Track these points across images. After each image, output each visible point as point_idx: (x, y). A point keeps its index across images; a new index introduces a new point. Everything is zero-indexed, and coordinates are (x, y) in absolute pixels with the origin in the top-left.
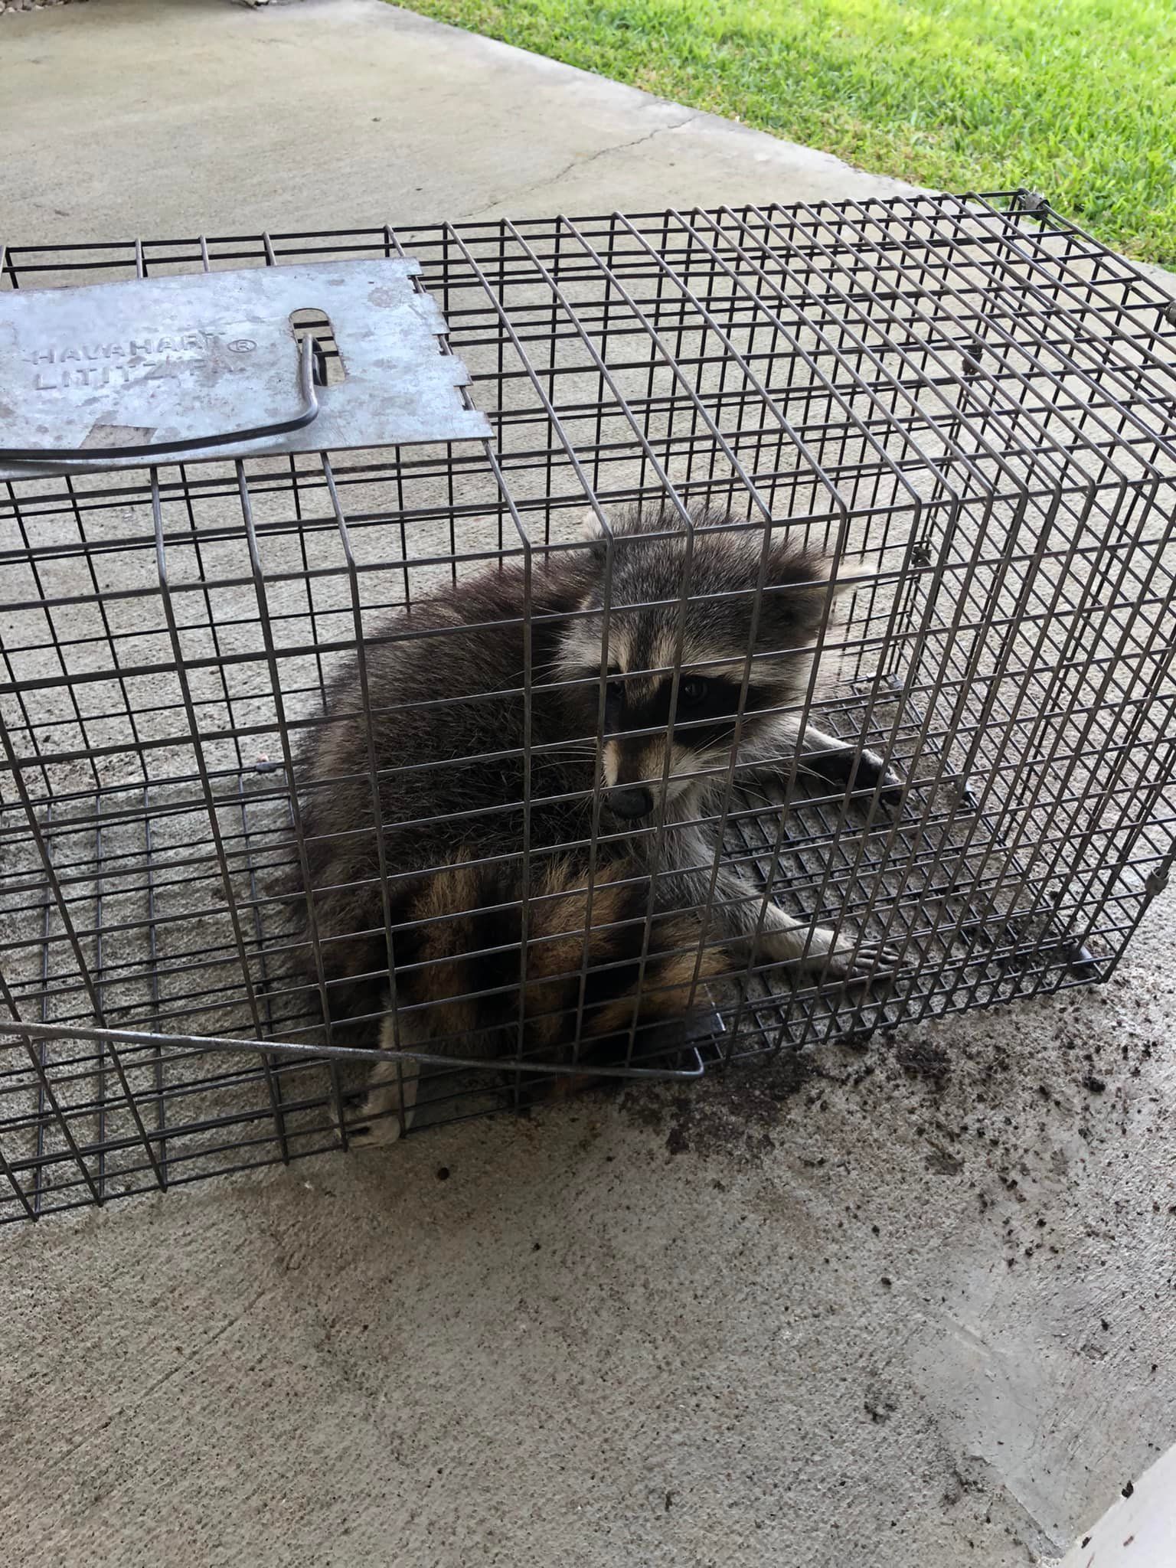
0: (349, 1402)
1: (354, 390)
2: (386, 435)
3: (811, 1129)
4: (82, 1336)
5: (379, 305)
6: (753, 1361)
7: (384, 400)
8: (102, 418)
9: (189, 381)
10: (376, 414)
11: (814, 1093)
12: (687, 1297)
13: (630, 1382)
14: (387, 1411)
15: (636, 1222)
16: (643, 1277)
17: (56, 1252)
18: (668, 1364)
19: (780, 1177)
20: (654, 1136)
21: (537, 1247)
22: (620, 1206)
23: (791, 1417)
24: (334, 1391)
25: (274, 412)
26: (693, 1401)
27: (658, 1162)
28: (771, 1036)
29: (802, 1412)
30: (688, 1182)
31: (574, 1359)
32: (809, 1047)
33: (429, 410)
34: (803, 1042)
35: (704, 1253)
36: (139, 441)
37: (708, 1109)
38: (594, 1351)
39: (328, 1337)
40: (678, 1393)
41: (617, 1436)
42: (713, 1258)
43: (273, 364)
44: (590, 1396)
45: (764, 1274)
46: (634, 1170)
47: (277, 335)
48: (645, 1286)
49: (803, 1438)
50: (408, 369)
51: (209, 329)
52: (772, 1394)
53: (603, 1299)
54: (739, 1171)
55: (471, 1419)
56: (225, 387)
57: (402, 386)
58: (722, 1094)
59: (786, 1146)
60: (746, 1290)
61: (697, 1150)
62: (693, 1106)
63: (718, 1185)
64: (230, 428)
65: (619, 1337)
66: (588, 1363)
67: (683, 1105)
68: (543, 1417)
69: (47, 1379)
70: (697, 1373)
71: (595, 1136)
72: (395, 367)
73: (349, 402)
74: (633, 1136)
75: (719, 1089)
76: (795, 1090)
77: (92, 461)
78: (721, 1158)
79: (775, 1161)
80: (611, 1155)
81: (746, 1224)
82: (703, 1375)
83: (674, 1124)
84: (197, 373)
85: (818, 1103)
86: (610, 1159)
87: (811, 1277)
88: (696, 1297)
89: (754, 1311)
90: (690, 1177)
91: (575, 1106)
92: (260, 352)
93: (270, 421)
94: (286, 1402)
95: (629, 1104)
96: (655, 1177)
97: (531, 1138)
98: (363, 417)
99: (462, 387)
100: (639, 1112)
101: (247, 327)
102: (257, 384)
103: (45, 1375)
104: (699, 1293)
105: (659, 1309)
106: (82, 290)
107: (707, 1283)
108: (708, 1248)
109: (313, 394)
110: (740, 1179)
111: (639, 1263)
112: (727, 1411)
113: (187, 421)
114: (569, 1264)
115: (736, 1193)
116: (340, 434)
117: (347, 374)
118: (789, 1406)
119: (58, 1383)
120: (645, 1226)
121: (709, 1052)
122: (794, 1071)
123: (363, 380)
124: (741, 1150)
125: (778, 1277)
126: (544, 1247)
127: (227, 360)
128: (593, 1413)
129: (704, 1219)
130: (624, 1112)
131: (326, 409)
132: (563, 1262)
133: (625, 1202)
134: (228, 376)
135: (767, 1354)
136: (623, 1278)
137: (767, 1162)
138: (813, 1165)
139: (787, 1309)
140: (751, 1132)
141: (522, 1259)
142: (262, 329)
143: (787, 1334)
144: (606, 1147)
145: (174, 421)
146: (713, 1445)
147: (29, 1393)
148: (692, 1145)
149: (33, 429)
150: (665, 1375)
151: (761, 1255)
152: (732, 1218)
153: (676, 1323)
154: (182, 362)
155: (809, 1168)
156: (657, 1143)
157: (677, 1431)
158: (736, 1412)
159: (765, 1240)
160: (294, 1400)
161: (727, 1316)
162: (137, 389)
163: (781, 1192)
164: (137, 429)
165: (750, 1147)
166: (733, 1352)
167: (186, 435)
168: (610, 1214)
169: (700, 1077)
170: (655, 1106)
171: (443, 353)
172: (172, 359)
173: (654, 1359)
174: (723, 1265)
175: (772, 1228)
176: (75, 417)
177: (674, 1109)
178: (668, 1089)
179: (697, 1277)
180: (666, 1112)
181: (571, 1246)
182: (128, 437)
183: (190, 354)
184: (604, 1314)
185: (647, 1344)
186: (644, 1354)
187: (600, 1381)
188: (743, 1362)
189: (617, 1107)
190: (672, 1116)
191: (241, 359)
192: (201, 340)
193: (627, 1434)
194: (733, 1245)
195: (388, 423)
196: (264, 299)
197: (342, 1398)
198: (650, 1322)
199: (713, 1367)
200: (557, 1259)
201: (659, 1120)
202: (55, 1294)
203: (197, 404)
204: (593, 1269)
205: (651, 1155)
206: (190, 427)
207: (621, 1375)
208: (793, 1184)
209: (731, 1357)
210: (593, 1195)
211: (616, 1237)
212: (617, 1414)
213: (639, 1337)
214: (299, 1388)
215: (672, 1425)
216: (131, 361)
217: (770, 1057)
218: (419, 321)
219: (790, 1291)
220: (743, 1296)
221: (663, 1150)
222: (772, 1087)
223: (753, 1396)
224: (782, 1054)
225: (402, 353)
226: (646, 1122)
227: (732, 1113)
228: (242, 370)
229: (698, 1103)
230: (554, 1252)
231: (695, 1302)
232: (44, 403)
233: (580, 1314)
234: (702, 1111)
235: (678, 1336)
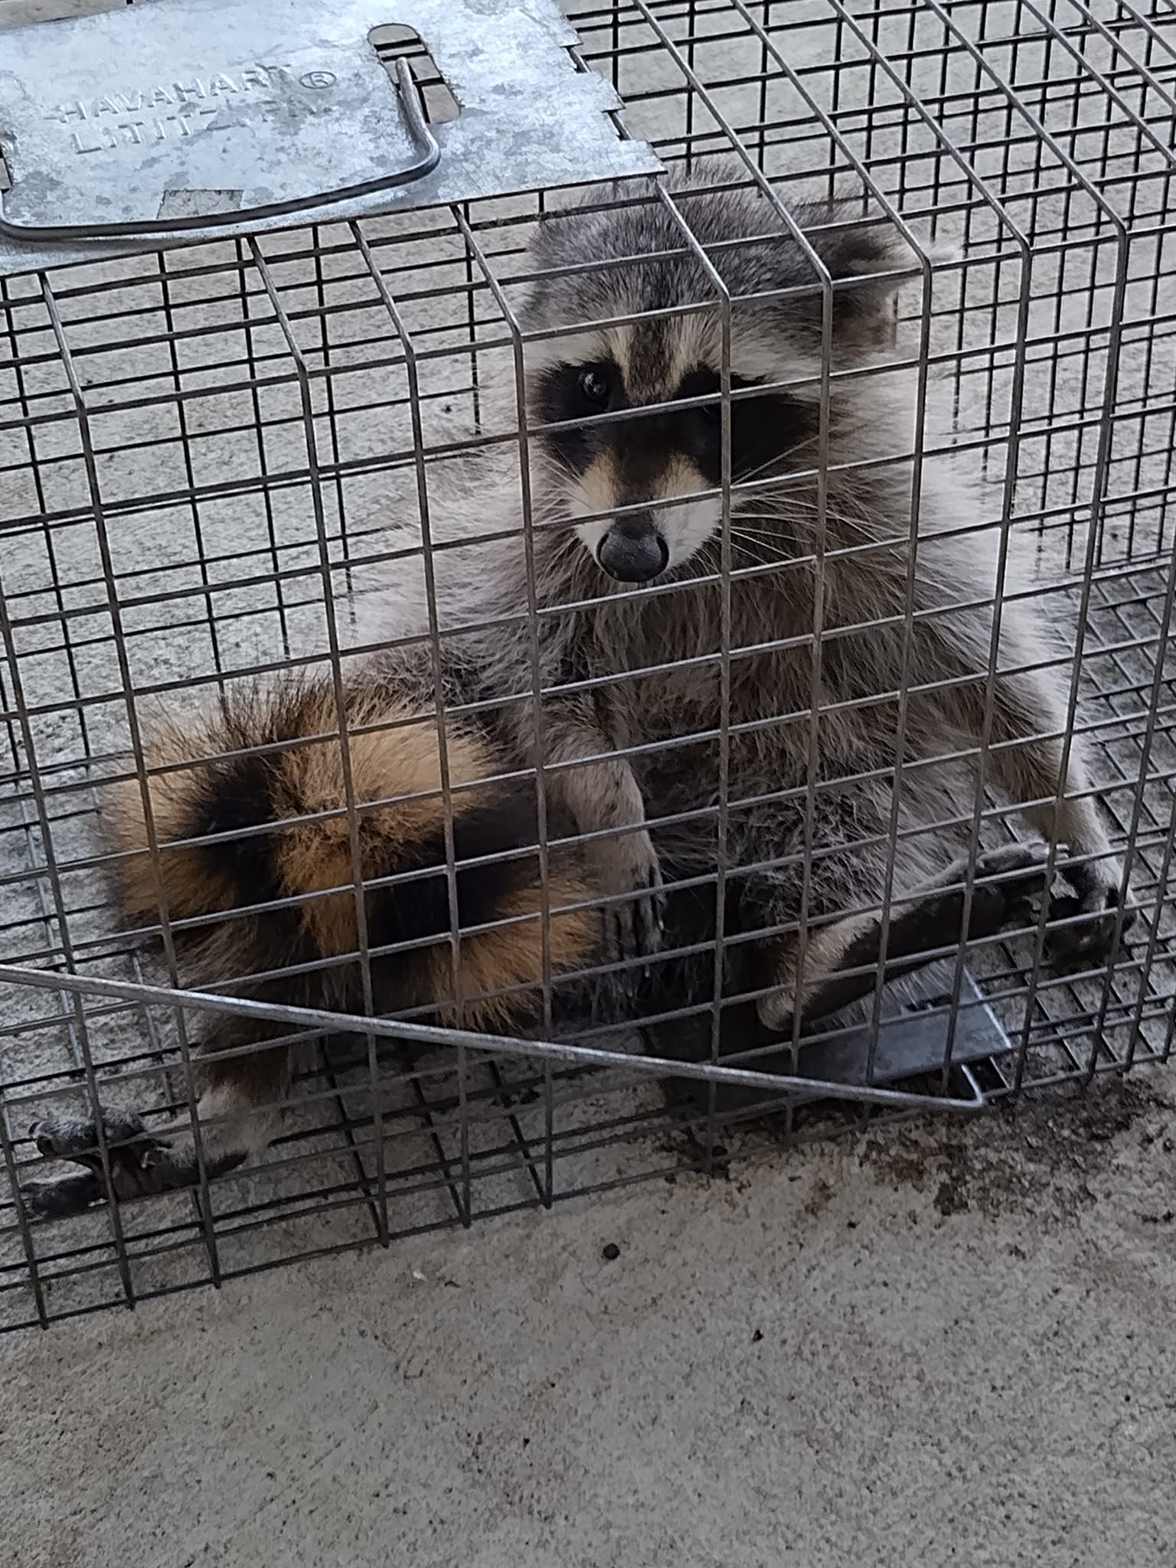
0: (514, 1528)
1: (476, 126)
2: (529, 178)
3: (1149, 1176)
4: (134, 1465)
5: (480, 12)
6: (1084, 1462)
7: (516, 135)
8: (171, 182)
9: (265, 130)
10: (509, 153)
11: (1152, 1130)
12: (982, 1390)
13: (909, 1492)
14: (572, 1537)
15: (898, 1301)
16: (916, 1368)
17: (79, 1369)
18: (961, 1470)
19: (1107, 1238)
20: (915, 1193)
21: (759, 1336)
22: (873, 1282)
23: (1142, 1526)
24: (492, 1515)
25: (381, 161)
26: (1001, 1512)
27: (925, 1225)
28: (1082, 1058)
29: (1156, 1520)
30: (970, 1249)
31: (827, 1468)
32: (1141, 1070)
33: (576, 144)
34: (1130, 1063)
35: (1001, 1336)
36: (224, 207)
37: (993, 1157)
38: (854, 1457)
39: (476, 1455)
40: (977, 1503)
41: (896, 1555)
42: (1015, 1341)
43: (365, 100)
44: (854, 1511)
45: (1091, 1357)
46: (888, 1237)
47: (358, 62)
48: (920, 1377)
49: (1161, 1550)
50: (537, 95)
51: (268, 62)
52: (1112, 1501)
53: (860, 1396)
54: (1046, 1233)
55: (688, 1542)
56: (312, 133)
57: (533, 116)
58: (1012, 1137)
59: (1114, 1198)
60: (1066, 1378)
61: (982, 1208)
62: (970, 1152)
63: (1016, 1251)
64: (333, 184)
65: (886, 1439)
66: (846, 1472)
67: (955, 1153)
68: (790, 1536)
69: (98, 1515)
70: (1004, 1479)
71: (828, 1197)
72: (520, 92)
73: (472, 141)
74: (886, 1195)
75: (1007, 1129)
76: (1124, 1125)
77: (177, 234)
78: (1016, 1218)
79: (1098, 1217)
80: (854, 1219)
81: (1060, 1297)
82: (1013, 1481)
83: (944, 1177)
84: (270, 118)
85: (1159, 1143)
86: (852, 1225)
87: (1162, 1359)
88: (994, 1388)
89: (1080, 1403)
90: (973, 1243)
91: (794, 1161)
92: (343, 85)
93: (380, 173)
94: (430, 1531)
95: (874, 1155)
96: (919, 1248)
97: (734, 1205)
98: (494, 158)
99: (611, 113)
100: (890, 1165)
101: (317, 54)
102: (352, 127)
103: (93, 1511)
104: (999, 1384)
105: (942, 1406)
106: (82, 22)
107: (1009, 1371)
108: (1008, 1329)
109: (428, 134)
110: (1048, 1242)
111: (908, 1349)
112: (1050, 1522)
113: (278, 177)
114: (807, 1353)
115: (1044, 1260)
116: (472, 183)
117: (461, 106)
118: (1138, 1514)
119: (113, 1518)
120: (911, 1305)
121: (989, 1080)
122: (1121, 1103)
123: (484, 113)
124: (1047, 1204)
125: (1114, 1362)
126: (767, 1337)
127: (304, 99)
128: (859, 1529)
129: (998, 1294)
130: (867, 1167)
131: (446, 152)
132: (799, 1353)
133: (880, 1277)
134: (310, 119)
135: (1102, 1454)
136: (886, 1369)
137: (1086, 1219)
138: (1155, 1220)
139: (1128, 1399)
140: (1059, 1183)
141: (737, 1351)
142: (338, 56)
143: (1130, 1429)
144: (845, 1211)
145: (262, 180)
146: (1032, 1562)
147: (76, 1532)
148: (972, 1203)
149: (93, 203)
150: (958, 1483)
151: (1084, 1335)
152: (1037, 1292)
153: (968, 1421)
154: (248, 106)
155: (1150, 1225)
156: (922, 1201)
157: (981, 1546)
158: (1063, 1523)
159: (1091, 1315)
160: (439, 1527)
161: (1041, 1410)
162: (202, 143)
163: (1110, 1255)
164: (219, 192)
165: (1060, 1202)
166: (1054, 1453)
167: (280, 196)
168: (860, 1293)
169: (977, 1113)
170: (914, 1157)
171: (579, 70)
172: (234, 103)
173: (940, 1464)
174: (1030, 1350)
175: (1098, 1300)
176: (136, 183)
177: (943, 1159)
178: (931, 1134)
179: (992, 1364)
180: (930, 1163)
181: (806, 1333)
182: (211, 203)
183: (254, 94)
184: (864, 1414)
185: (928, 1447)
186: (926, 1458)
187: (865, 1492)
188: (1067, 1464)
189: (857, 1161)
190: (940, 1168)
191: (322, 97)
192: (263, 76)
193: (911, 1552)
194: (1043, 1323)
195: (527, 163)
196: (327, 15)
197: (506, 1524)
198: (931, 1421)
199: (1027, 1472)
200: (790, 1349)
201: (921, 1173)
202: (85, 1419)
203: (283, 157)
204: (842, 1359)
205: (913, 1217)
206: (283, 186)
207: (895, 1483)
208: (1127, 1245)
209: (1050, 1458)
210: (832, 1269)
211: (871, 1319)
212: (893, 1529)
213: (917, 1439)
214: (445, 1514)
215: (973, 1541)
216: (182, 109)
217: (1084, 1082)
218: (538, 28)
219: (1131, 1376)
220: (1064, 1385)
221: (931, 1209)
222: (1087, 1124)
223: (1086, 1503)
224: (1101, 1079)
225: (526, 75)
226: (902, 1176)
227: (1030, 1160)
228: (327, 111)
229: (976, 1148)
230: (784, 1342)
231: (994, 1395)
232: (93, 168)
233: (828, 1415)
234: (985, 1159)
235: (972, 1436)
